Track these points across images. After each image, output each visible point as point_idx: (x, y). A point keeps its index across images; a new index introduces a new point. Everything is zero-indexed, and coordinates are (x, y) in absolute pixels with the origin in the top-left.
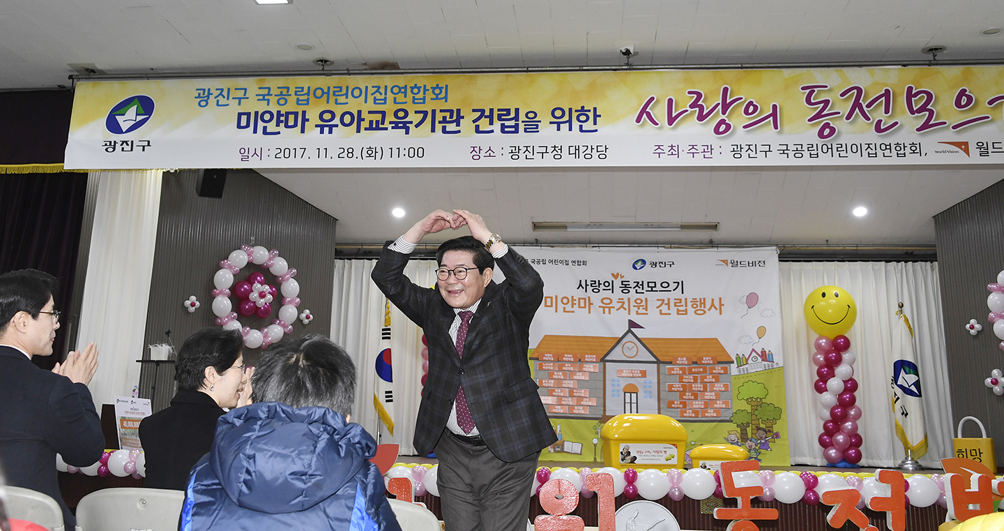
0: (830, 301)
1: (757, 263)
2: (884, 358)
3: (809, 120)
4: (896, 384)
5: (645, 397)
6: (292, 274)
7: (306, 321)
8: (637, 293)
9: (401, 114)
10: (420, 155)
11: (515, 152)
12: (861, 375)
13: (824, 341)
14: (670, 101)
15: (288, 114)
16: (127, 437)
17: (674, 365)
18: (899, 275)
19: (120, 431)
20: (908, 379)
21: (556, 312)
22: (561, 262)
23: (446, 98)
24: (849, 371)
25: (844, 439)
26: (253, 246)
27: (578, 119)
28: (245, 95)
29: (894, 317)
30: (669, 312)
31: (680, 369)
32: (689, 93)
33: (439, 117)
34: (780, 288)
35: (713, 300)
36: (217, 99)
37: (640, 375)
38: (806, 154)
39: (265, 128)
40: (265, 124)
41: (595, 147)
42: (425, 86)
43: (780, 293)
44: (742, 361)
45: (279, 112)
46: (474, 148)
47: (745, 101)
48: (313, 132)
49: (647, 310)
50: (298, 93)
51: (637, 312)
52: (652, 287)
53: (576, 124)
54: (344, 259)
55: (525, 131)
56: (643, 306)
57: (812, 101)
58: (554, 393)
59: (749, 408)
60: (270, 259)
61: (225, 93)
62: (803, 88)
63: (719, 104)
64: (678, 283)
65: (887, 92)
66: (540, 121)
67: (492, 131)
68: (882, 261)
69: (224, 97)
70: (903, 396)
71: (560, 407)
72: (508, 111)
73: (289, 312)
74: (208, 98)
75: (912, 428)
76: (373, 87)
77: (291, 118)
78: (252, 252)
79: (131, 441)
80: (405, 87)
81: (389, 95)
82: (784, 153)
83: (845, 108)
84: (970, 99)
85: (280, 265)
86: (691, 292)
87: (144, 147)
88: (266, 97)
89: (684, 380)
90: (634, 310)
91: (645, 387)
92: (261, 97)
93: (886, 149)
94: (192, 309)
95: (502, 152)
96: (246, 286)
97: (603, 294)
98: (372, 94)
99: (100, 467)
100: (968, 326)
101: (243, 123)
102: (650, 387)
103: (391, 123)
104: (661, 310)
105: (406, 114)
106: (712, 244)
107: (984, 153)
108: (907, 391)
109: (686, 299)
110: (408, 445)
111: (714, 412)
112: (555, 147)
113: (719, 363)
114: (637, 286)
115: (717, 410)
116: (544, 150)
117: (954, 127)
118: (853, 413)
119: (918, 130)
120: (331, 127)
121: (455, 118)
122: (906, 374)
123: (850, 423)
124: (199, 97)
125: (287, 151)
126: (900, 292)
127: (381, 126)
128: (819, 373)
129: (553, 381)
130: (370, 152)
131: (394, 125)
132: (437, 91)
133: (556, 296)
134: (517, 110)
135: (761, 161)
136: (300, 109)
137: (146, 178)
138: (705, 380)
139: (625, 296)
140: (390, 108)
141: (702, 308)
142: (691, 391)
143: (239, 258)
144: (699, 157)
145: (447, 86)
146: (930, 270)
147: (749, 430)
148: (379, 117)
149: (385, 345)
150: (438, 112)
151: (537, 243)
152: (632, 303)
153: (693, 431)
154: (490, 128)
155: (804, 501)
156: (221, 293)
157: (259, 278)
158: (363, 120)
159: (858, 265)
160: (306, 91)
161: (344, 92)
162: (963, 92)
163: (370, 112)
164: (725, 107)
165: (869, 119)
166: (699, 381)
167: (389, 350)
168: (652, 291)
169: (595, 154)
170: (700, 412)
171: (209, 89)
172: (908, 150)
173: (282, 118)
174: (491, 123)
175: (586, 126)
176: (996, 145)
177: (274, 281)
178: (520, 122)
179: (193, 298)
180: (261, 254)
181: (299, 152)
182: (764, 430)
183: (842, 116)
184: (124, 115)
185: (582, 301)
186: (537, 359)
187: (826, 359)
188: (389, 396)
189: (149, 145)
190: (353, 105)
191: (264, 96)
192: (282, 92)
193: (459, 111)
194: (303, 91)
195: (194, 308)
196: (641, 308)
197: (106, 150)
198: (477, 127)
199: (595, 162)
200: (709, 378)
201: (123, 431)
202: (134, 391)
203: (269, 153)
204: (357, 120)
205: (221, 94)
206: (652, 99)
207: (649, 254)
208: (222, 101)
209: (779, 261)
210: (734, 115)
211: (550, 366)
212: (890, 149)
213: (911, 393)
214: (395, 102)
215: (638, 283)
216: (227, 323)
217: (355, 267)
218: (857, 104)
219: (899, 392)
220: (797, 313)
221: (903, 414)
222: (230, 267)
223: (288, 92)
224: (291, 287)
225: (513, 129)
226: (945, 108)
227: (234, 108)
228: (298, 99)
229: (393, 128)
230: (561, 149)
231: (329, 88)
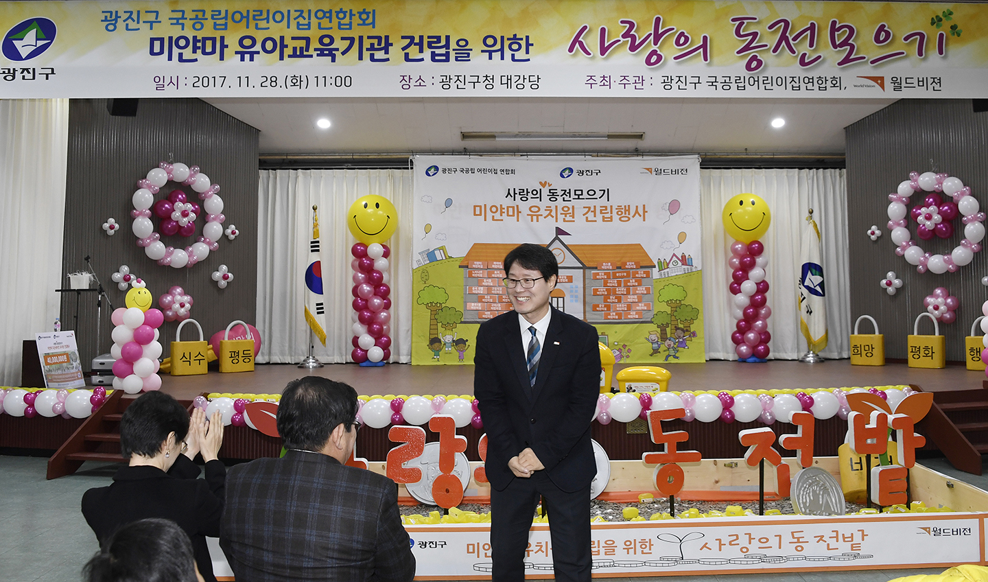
0: (747, 208)
1: (680, 171)
2: (793, 259)
3: (738, 53)
4: (803, 285)
5: (572, 301)
6: (215, 190)
7: (232, 237)
8: (564, 200)
9: (326, 41)
10: (348, 84)
11: (446, 82)
12: (772, 279)
13: (740, 246)
14: (603, 30)
15: (205, 39)
16: (53, 373)
17: (599, 270)
18: (810, 181)
19: (44, 368)
20: (814, 280)
21: (485, 220)
22: (490, 171)
23: (373, 24)
24: (761, 273)
25: (755, 337)
26: (171, 163)
27: (510, 48)
28: (157, 18)
29: (805, 222)
30: (594, 219)
31: (605, 274)
32: (622, 22)
33: (367, 44)
34: (701, 195)
35: (637, 207)
36: (126, 22)
37: (567, 280)
38: (734, 86)
39: (181, 55)
40: (181, 51)
41: (527, 77)
42: (351, 11)
43: (701, 200)
44: (663, 265)
45: (195, 38)
46: (403, 76)
47: (677, 32)
48: (232, 60)
49: (573, 218)
50: (215, 17)
51: (564, 219)
52: (579, 195)
53: (508, 53)
54: (268, 170)
55: (457, 60)
56: (570, 213)
57: (742, 34)
58: (483, 300)
59: (668, 310)
60: (191, 176)
61: (135, 16)
62: (734, 20)
63: (651, 34)
64: (604, 191)
65: (813, 25)
66: (471, 50)
67: (422, 60)
68: (795, 168)
69: (134, 21)
70: (808, 296)
71: (489, 313)
72: (439, 38)
73: (214, 229)
74: (116, 22)
75: (815, 325)
76: (296, 11)
77: (209, 44)
78: (172, 169)
79: (56, 377)
80: (330, 12)
81: (314, 20)
82: (712, 85)
83: (772, 41)
84: (888, 34)
85: (202, 182)
86: (616, 200)
87: (47, 75)
88: (180, 21)
89: (608, 284)
90: (561, 217)
91: (571, 291)
92: (175, 21)
93: (809, 82)
94: (112, 232)
95: (433, 81)
96: (167, 206)
97: (531, 202)
98: (295, 19)
99: (27, 408)
100: (869, 232)
101: (157, 49)
102: (576, 291)
103: (316, 50)
104: (587, 218)
105: (332, 41)
106: (637, 152)
107: (898, 88)
108: (812, 291)
109: (611, 206)
110: (341, 353)
111: (636, 314)
112: (487, 76)
113: (642, 267)
114: (564, 194)
115: (638, 312)
116: (475, 79)
117: (872, 62)
118: (763, 312)
119: (839, 64)
120: (252, 55)
121: (383, 45)
122: (813, 275)
123: (761, 322)
124: (106, 20)
125: (206, 79)
126: (810, 199)
127: (305, 53)
128: (734, 276)
129: (482, 288)
130: (294, 81)
131: (319, 52)
132: (364, 16)
133: (485, 205)
134: (448, 38)
135: (690, 93)
136: (218, 35)
137: (52, 108)
138: (629, 284)
139: (553, 204)
140: (314, 34)
141: (627, 215)
142: (615, 294)
143: (158, 177)
144: (631, 87)
145: (374, 11)
146: (838, 177)
147: (668, 330)
148: (303, 43)
149: (314, 258)
150: (365, 39)
151: (465, 152)
152: (560, 211)
153: (616, 332)
154: (420, 56)
155: (721, 420)
156: (141, 214)
157: (180, 196)
158: (287, 46)
159: (774, 172)
160: (223, 15)
161: (265, 15)
162: (882, 28)
163: (293, 38)
164: (657, 37)
165: (794, 52)
166: (622, 285)
167: (319, 263)
168: (579, 198)
169: (527, 84)
170: (623, 315)
171: (117, 12)
172: (829, 84)
173: (199, 44)
174: (421, 51)
175: (518, 55)
176: (908, 81)
177: (196, 198)
178: (451, 50)
179: (112, 221)
180: (181, 171)
181: (219, 81)
182: (682, 330)
183: (769, 49)
184: (22, 39)
185: (511, 209)
186: (467, 267)
187: (742, 263)
188: (320, 308)
189: (53, 73)
190: (275, 31)
191: (178, 19)
192: (197, 16)
193: (387, 38)
194: (220, 14)
195: (113, 231)
196: (568, 215)
197: (5, 78)
198: (407, 55)
199: (527, 92)
200: (632, 282)
201: (47, 368)
202: (56, 323)
203: (186, 81)
204: (279, 46)
205: (129, 17)
206: (585, 28)
207: (577, 162)
208: (132, 25)
209: (701, 168)
210: (666, 46)
211: (480, 274)
212: (813, 82)
213: (816, 293)
214: (320, 28)
215: (565, 191)
216: (149, 244)
217: (280, 177)
218: (784, 37)
219: (805, 292)
220: (715, 217)
221: (807, 312)
222: (149, 187)
223: (204, 15)
224: (215, 204)
225: (444, 58)
226: (866, 44)
227: (146, 33)
228: (215, 23)
229: (318, 55)
230: (493, 79)
231: (248, 11)
